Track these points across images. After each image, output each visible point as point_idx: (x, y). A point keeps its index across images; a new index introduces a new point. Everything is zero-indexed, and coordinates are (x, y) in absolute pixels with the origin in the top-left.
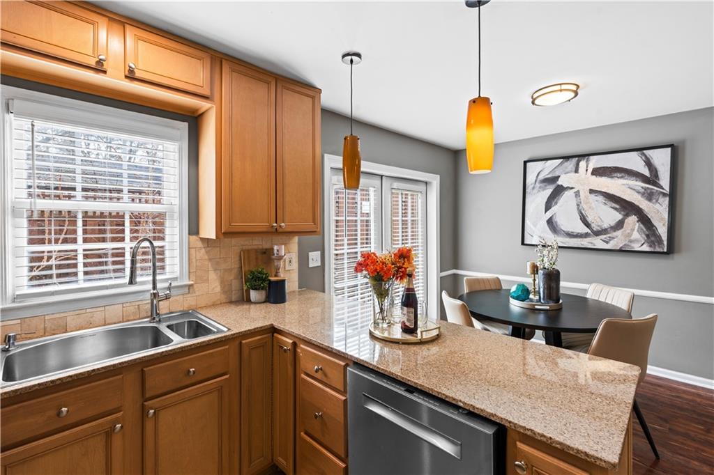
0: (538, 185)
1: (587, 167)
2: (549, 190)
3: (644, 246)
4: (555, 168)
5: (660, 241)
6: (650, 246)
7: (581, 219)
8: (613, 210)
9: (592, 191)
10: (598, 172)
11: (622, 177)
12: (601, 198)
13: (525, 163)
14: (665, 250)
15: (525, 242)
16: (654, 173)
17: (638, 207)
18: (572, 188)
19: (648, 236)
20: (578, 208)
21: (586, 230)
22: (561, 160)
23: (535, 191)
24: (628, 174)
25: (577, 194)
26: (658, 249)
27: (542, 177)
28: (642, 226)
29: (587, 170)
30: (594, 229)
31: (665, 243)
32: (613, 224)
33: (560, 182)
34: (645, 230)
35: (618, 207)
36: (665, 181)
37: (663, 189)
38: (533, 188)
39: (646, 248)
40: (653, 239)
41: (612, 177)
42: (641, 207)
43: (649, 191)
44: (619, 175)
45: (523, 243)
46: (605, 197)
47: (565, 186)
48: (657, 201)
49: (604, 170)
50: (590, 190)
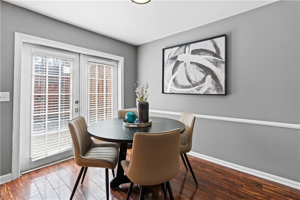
0: (169, 61)
1: (189, 50)
2: (174, 64)
3: (215, 91)
4: (175, 52)
5: (221, 88)
6: (217, 91)
7: (187, 78)
8: (200, 72)
9: (191, 63)
10: (194, 52)
11: (204, 54)
12: (195, 66)
13: (163, 50)
14: (224, 93)
15: (164, 92)
16: (218, 51)
17: (211, 70)
18: (183, 62)
19: (216, 86)
20: (186, 72)
21: (189, 84)
22: (178, 47)
23: (168, 64)
24: (207, 52)
25: (185, 65)
26: (221, 93)
27: (170, 57)
28: (213, 80)
29: (189, 52)
30: (193, 83)
31: (224, 89)
32: (201, 80)
33: (178, 59)
34: (215, 82)
35: (202, 70)
36: (223, 55)
37: (222, 59)
38: (167, 63)
39: (215, 92)
40: (218, 87)
41: (200, 55)
42: (212, 70)
43: (216, 61)
44: (203, 53)
45: (163, 92)
46: (197, 65)
47: (180, 61)
48: (219, 66)
49: (196, 51)
50: (191, 62)
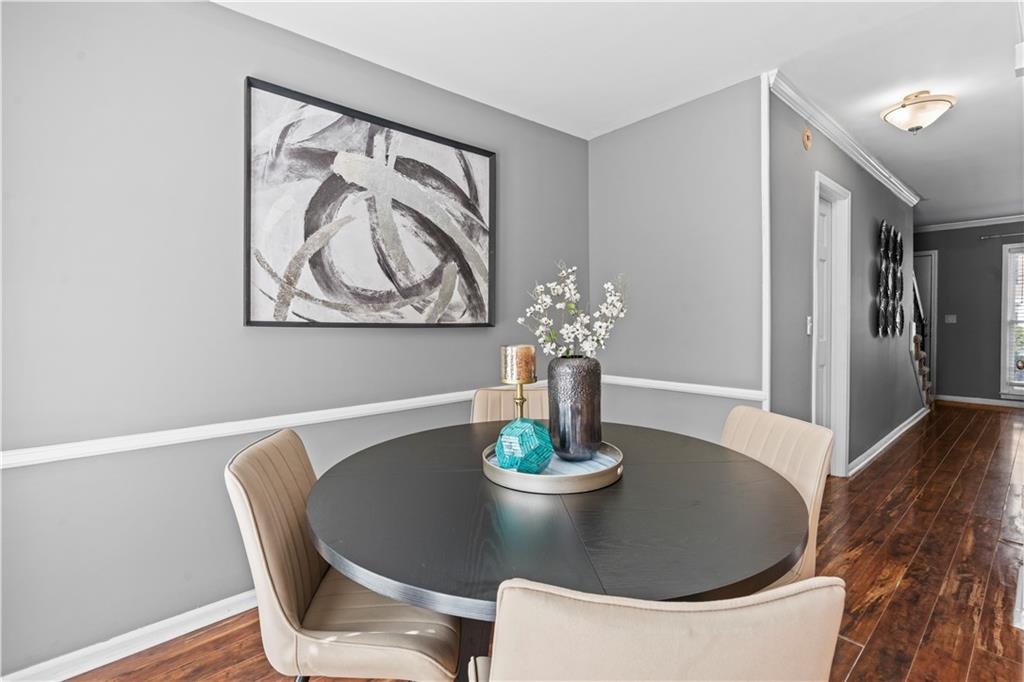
0: (284, 160)
1: (387, 150)
2: (313, 183)
3: (466, 315)
4: (324, 131)
5: (481, 306)
6: (472, 315)
7: (379, 261)
8: (426, 247)
9: (396, 204)
10: (405, 166)
11: (438, 188)
12: (409, 222)
13: (249, 86)
14: (487, 321)
15: (252, 319)
16: (473, 193)
17: (458, 247)
18: (365, 189)
19: (469, 298)
20: (374, 237)
21: (389, 286)
22: (336, 116)
23: (278, 175)
24: (446, 185)
25: (371, 204)
26: (481, 320)
27: (294, 140)
28: (463, 280)
29: (387, 157)
30: (402, 285)
31: (487, 309)
32: (428, 274)
33: (339, 167)
34: (466, 287)
35: (434, 243)
36: (484, 210)
37: (483, 221)
38: (273, 166)
39: (467, 319)
40: (474, 302)
41: (425, 185)
42: (461, 247)
43: (469, 222)
44: (435, 184)
45: (249, 322)
46: (416, 221)
47: (348, 180)
48: (478, 240)
49: (413, 166)
50: (394, 201)
